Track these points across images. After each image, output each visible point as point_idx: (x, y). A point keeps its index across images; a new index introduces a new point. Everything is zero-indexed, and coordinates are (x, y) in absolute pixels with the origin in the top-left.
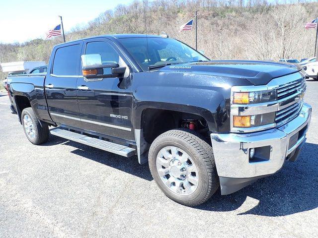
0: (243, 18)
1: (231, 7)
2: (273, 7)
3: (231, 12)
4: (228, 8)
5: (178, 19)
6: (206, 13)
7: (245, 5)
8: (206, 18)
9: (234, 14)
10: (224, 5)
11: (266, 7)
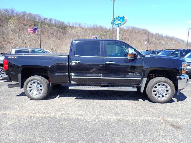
0: (53, 30)
1: (45, 22)
2: (68, 27)
3: (45, 25)
4: (43, 22)
5: (9, 23)
6: (29, 23)
7: (53, 23)
8: (30, 26)
9: (47, 26)
10: (41, 20)
11: (64, 26)
